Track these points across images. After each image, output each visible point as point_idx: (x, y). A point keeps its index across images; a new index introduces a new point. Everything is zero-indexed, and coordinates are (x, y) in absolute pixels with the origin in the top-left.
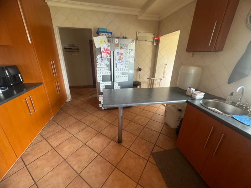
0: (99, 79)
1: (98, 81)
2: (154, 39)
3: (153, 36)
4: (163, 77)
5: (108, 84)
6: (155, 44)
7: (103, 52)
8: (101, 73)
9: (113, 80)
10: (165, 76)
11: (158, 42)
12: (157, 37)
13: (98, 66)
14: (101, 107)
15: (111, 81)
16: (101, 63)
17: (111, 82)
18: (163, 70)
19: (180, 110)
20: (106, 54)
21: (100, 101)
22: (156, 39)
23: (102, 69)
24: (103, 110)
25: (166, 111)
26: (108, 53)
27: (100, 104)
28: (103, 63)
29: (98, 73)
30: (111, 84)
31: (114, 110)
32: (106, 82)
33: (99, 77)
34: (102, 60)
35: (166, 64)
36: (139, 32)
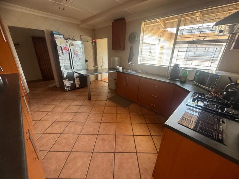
0: (62, 68)
1: (62, 70)
2: (92, 41)
3: (92, 39)
4: (103, 65)
5: (69, 72)
6: (94, 44)
7: (63, 49)
8: (63, 64)
9: (72, 68)
10: (104, 65)
11: (95, 43)
12: (94, 40)
13: (60, 59)
14: (66, 89)
15: (71, 68)
16: (62, 56)
17: (71, 70)
18: (102, 61)
19: (115, 79)
20: (65, 50)
21: (64, 84)
22: (93, 40)
23: (63, 61)
24: (68, 91)
25: (108, 85)
26: (67, 50)
27: (65, 87)
28: (64, 57)
29: (61, 64)
30: (71, 71)
31: (76, 90)
32: (68, 70)
33: (62, 66)
34: (63, 54)
35: (103, 57)
36: (82, 36)
